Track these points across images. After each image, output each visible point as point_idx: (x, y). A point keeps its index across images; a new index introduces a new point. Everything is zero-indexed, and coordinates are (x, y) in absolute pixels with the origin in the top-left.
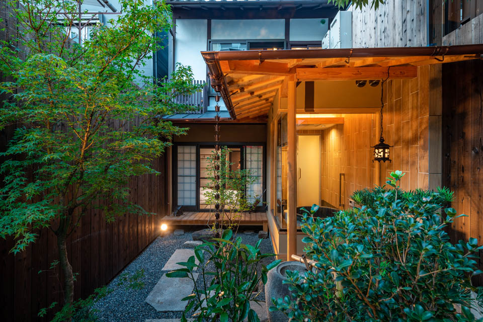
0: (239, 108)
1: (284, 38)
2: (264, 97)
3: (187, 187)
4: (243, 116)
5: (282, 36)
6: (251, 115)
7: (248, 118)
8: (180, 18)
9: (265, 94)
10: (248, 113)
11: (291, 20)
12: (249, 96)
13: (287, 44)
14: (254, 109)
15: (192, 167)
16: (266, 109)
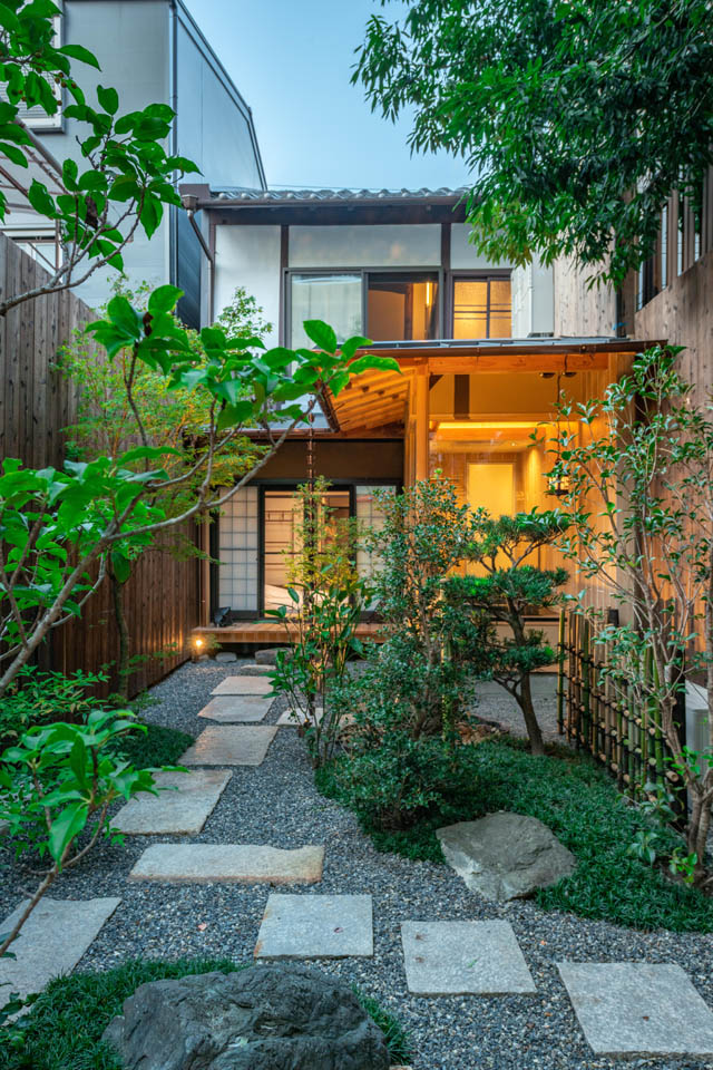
0: (345, 411)
1: (439, 264)
2: (387, 393)
3: (239, 571)
4: (354, 426)
5: (434, 261)
6: (369, 423)
7: (362, 428)
8: (224, 223)
9: (389, 388)
10: (362, 419)
11: (453, 225)
12: (361, 393)
13: (445, 275)
14: (373, 412)
15: (249, 530)
16: (398, 411)
